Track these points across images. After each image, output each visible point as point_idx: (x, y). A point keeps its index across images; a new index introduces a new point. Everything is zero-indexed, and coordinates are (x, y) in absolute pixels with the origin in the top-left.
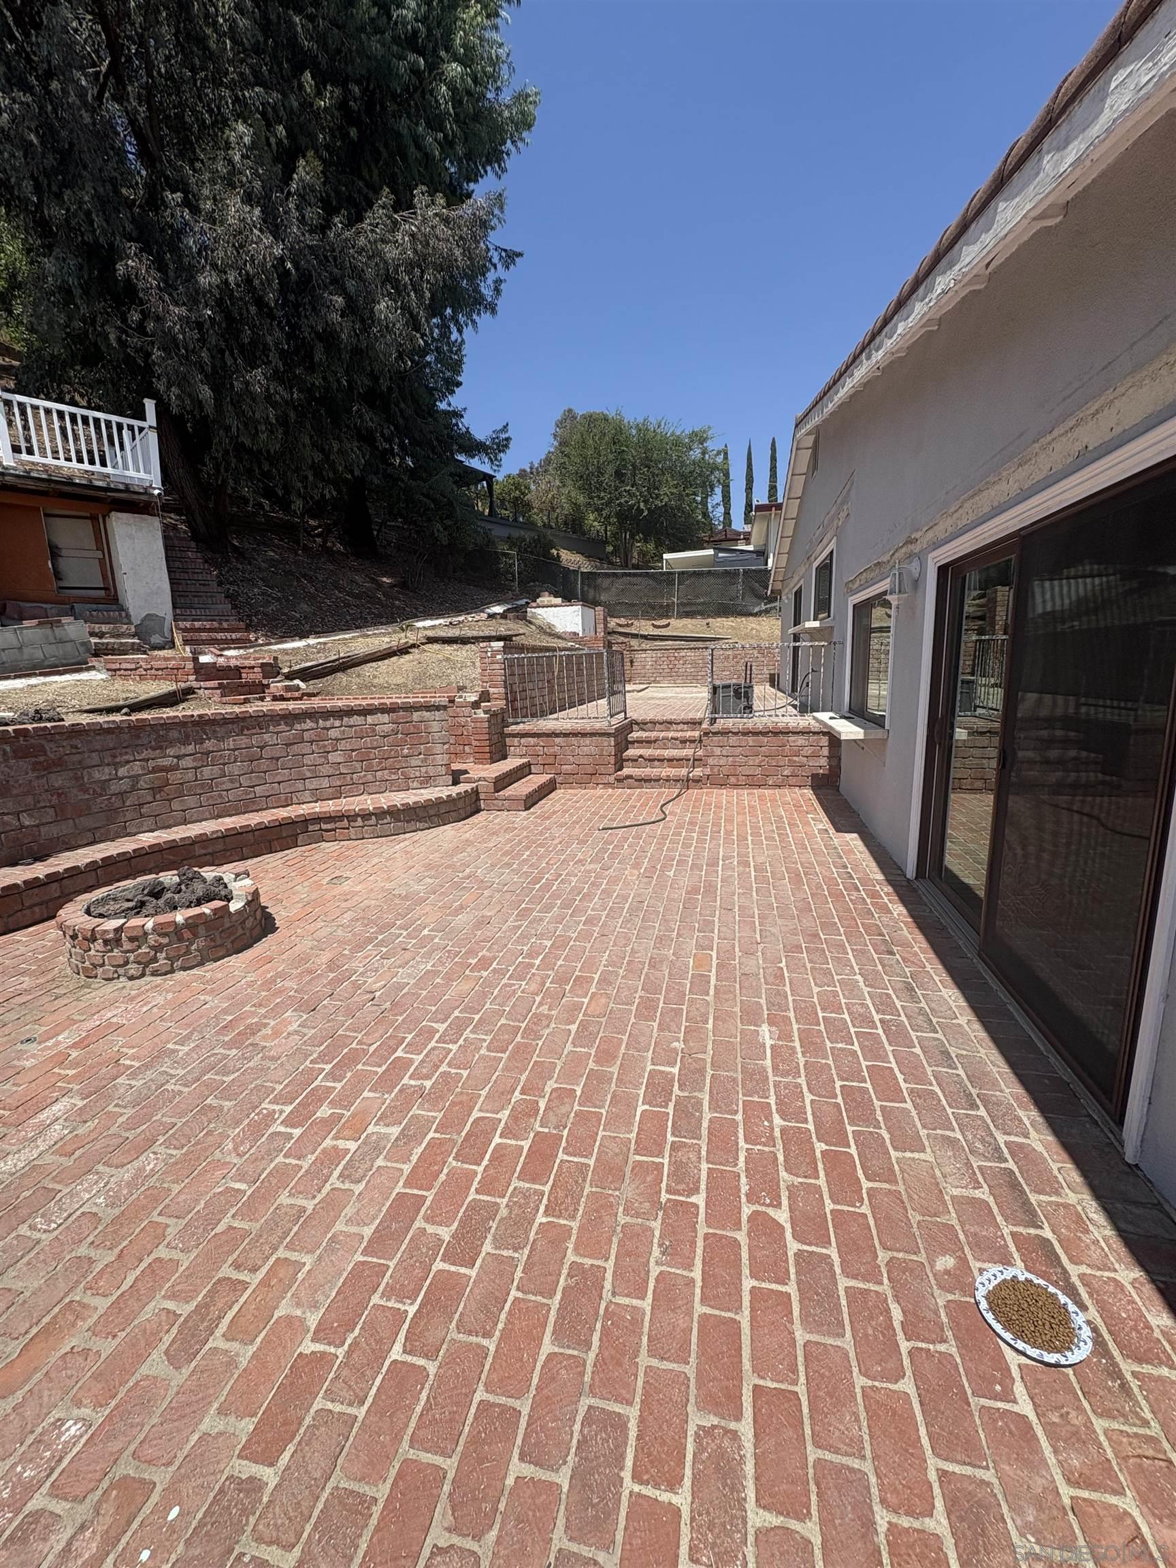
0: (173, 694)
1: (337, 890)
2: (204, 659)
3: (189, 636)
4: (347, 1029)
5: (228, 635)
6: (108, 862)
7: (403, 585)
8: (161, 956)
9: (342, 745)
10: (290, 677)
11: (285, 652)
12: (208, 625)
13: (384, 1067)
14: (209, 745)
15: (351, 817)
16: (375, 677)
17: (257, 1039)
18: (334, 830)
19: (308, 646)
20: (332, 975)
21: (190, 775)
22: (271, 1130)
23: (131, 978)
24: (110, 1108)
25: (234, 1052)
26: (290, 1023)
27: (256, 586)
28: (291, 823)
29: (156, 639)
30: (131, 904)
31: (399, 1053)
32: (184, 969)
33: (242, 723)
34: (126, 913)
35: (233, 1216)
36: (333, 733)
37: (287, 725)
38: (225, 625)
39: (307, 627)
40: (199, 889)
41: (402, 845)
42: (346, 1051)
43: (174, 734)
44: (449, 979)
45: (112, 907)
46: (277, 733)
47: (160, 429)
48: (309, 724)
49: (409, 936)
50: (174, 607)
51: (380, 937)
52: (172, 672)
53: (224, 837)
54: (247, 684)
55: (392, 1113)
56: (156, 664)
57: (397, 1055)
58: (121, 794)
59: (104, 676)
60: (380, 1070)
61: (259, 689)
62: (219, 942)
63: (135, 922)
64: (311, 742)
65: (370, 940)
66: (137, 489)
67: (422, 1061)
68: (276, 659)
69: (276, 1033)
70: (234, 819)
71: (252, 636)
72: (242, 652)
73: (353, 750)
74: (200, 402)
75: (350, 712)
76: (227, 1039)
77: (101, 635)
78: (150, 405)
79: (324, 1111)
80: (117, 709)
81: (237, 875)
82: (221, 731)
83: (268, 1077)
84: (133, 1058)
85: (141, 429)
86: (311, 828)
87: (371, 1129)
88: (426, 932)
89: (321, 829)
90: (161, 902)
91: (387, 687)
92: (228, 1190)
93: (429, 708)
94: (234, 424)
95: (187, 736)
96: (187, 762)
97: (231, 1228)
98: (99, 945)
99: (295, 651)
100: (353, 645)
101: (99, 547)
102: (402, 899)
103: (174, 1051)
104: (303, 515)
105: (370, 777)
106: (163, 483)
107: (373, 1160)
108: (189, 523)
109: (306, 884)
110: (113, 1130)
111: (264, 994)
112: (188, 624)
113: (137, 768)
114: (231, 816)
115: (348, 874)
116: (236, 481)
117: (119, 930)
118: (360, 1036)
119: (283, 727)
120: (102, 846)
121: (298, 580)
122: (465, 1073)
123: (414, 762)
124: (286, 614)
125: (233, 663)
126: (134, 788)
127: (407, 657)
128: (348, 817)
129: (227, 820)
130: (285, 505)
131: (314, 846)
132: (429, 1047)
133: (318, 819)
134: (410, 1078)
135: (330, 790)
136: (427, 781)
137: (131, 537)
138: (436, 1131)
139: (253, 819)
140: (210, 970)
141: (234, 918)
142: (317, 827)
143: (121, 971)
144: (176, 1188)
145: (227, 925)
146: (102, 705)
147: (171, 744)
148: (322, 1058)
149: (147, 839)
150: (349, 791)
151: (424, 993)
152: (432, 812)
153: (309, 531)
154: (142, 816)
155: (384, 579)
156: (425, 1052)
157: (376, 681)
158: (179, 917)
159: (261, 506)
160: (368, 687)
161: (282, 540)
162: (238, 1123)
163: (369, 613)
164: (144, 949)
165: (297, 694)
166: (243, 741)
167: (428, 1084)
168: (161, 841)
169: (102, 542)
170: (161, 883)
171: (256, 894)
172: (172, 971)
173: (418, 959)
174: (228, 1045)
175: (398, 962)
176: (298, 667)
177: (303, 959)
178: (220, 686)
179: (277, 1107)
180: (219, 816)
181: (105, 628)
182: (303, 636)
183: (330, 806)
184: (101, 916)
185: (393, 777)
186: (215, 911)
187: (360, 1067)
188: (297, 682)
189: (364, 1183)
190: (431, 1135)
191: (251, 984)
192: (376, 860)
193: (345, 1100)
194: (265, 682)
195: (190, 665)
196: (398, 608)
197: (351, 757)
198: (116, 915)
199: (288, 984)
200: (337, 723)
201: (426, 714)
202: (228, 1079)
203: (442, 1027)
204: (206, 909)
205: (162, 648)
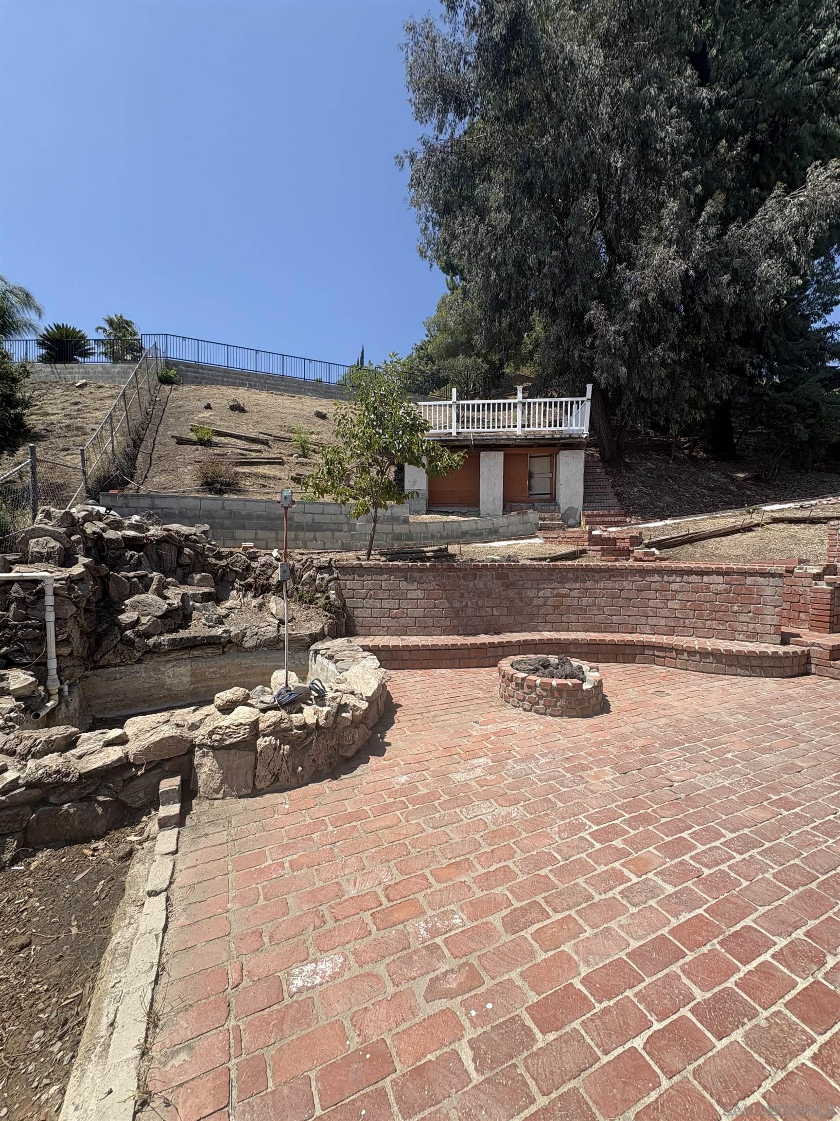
0: (574, 553)
1: (659, 700)
2: (594, 533)
3: (589, 519)
4: (646, 797)
5: (613, 519)
6: (526, 643)
7: (757, 479)
8: (541, 702)
9: (680, 596)
10: (648, 546)
11: (649, 529)
12: (601, 512)
13: (670, 839)
14: (589, 584)
15: (679, 651)
16: (717, 549)
17: (584, 774)
18: (664, 657)
19: (666, 525)
20: (642, 756)
21: (575, 602)
22: (582, 834)
23: (525, 710)
24: (502, 773)
25: (569, 775)
26: (607, 775)
27: (636, 486)
28: (632, 645)
29: (571, 521)
30: (532, 668)
31: (685, 835)
32: (552, 715)
33: (611, 573)
34: (529, 671)
35: (550, 871)
36: (673, 587)
37: (640, 576)
38: (612, 512)
39: (668, 513)
40: (568, 670)
41: (721, 683)
42: (642, 811)
43: (571, 575)
44: (745, 801)
45: (523, 666)
46: (633, 582)
47: (592, 400)
48: (656, 578)
49: (712, 753)
50: (584, 502)
51: (686, 745)
52: (575, 540)
53: (588, 644)
54: (619, 549)
55: (670, 875)
56: (568, 535)
57: (682, 835)
58: (538, 606)
59: (541, 541)
60: (667, 839)
61: (626, 553)
62: (573, 706)
63: (532, 677)
64: (657, 591)
65: (677, 744)
66: (575, 436)
67: (704, 852)
68: (641, 533)
69: (597, 777)
70: (596, 634)
71: (628, 519)
72: (619, 529)
73: (688, 601)
74: (618, 377)
75: (690, 572)
76: (567, 766)
77: (544, 519)
78: (589, 387)
79: (618, 843)
80: (545, 559)
81: (591, 668)
82: (597, 576)
83: (586, 801)
84: (517, 752)
85: (583, 402)
86: (646, 652)
87: (650, 875)
88: (729, 756)
89: (654, 655)
90: (547, 671)
91: (729, 558)
92: (550, 854)
93: (763, 574)
94: (637, 385)
95: (577, 577)
96: (575, 593)
97: (547, 876)
98: (513, 685)
99: (656, 529)
100: (701, 524)
101: (551, 472)
102: (712, 723)
103: (537, 759)
104: (677, 436)
105: (700, 624)
106: (590, 431)
107: (647, 899)
108: (600, 452)
109: (636, 689)
110: (502, 785)
111: (594, 749)
112: (590, 513)
113: (548, 593)
114: (595, 632)
115: (669, 691)
116: (634, 421)
117: (523, 679)
118: (655, 807)
119: (637, 578)
120: (524, 634)
121: (666, 480)
122: (745, 884)
123: (743, 618)
124: (654, 505)
125: (612, 535)
126: (545, 604)
127: (750, 534)
128: (676, 650)
129: (592, 634)
130: (665, 431)
131: (647, 665)
132: (713, 844)
133: (653, 647)
134: (691, 858)
135: (665, 628)
136: (753, 636)
137: (567, 463)
138: (705, 911)
139: (608, 637)
140: (564, 721)
141: (585, 694)
142: (651, 653)
143: (521, 703)
144: (524, 835)
145: (580, 697)
146: (537, 556)
147: (568, 580)
148: (623, 807)
149: (547, 635)
150: (681, 631)
151: (718, 801)
152: (754, 663)
153: (679, 447)
154: (546, 621)
155: (739, 475)
156: (708, 846)
157: (718, 552)
158: (555, 682)
159: (648, 434)
160: (711, 556)
161: (658, 454)
162: (563, 818)
163: (720, 502)
164: (533, 695)
165: (652, 558)
166: (610, 584)
167: (706, 872)
168: (553, 638)
169: (553, 468)
170: (548, 661)
171: (600, 683)
172: (545, 714)
173: (717, 773)
174: (567, 770)
175: (698, 769)
176: (656, 539)
177: (623, 737)
178: (602, 549)
179: (588, 823)
180: (587, 631)
181: (547, 515)
182: (663, 518)
183: (664, 640)
184: (517, 669)
185: (721, 627)
186: (574, 685)
187: (651, 828)
188: (653, 550)
189: (638, 909)
190: (700, 911)
191: (587, 740)
192: (695, 688)
193: (636, 844)
194: (631, 548)
195: (586, 536)
196: (749, 496)
197: (685, 606)
198: (523, 671)
199: (611, 749)
200: (678, 579)
201: (761, 580)
202: (565, 790)
203: (730, 836)
204: (569, 682)
205: (573, 527)
